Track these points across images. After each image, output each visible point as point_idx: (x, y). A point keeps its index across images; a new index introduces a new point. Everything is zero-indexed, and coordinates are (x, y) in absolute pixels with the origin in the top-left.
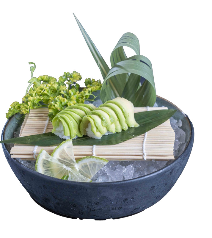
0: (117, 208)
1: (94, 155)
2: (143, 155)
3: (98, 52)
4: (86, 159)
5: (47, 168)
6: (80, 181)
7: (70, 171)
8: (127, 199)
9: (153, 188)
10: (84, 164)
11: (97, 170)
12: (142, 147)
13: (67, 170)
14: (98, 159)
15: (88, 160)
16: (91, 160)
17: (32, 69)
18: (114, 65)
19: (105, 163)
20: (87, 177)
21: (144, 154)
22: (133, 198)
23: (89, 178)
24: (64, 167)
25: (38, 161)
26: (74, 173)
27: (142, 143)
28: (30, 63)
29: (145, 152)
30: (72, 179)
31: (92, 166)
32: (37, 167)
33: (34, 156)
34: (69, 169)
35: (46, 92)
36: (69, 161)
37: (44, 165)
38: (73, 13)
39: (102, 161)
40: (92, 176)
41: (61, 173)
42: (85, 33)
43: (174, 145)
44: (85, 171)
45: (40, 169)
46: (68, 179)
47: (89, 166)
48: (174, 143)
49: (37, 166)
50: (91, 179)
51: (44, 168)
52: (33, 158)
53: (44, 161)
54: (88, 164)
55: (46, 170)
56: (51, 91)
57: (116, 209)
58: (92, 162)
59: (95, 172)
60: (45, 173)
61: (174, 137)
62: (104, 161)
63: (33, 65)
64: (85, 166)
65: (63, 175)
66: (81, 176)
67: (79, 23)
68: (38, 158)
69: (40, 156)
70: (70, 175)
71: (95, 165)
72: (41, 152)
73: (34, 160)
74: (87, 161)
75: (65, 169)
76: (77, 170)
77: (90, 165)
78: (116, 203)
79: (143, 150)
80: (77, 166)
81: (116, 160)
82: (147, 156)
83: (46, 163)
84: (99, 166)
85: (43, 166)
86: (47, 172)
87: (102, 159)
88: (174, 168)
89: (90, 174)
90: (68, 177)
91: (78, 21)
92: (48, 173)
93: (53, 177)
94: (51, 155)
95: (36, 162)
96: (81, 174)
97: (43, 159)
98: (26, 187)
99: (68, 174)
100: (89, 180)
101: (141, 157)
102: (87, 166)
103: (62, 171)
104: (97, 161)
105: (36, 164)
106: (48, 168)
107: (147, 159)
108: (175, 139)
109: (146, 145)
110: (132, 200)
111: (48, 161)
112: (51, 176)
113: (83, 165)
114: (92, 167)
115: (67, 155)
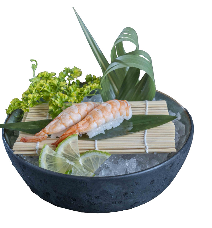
1: (97, 149)
2: (145, 149)
4: (88, 153)
5: (50, 163)
6: (83, 175)
7: (73, 166)
8: (127, 193)
10: (87, 158)
11: (100, 163)
12: (144, 140)
13: (71, 165)
14: (100, 152)
15: (90, 154)
16: (94, 154)
17: (34, 67)
18: (114, 60)
19: (108, 157)
20: (90, 171)
21: (146, 147)
22: (133, 192)
24: (68, 161)
25: (42, 156)
26: (76, 167)
27: (143, 137)
28: (31, 60)
29: (146, 144)
30: (75, 173)
31: (95, 160)
32: (40, 163)
33: (37, 151)
34: (73, 164)
35: (46, 89)
36: (74, 156)
37: (47, 160)
38: (73, 7)
39: (105, 155)
40: (95, 170)
41: (65, 167)
42: (85, 28)
43: (174, 138)
44: (88, 165)
45: (44, 165)
46: (71, 174)
47: (92, 161)
48: (174, 136)
49: (40, 161)
50: (94, 173)
51: (48, 163)
52: (36, 154)
53: (47, 156)
54: (91, 158)
55: (49, 165)
56: (51, 87)
58: (94, 156)
59: (98, 166)
60: (49, 168)
61: (175, 130)
62: (106, 155)
64: (88, 160)
65: (66, 169)
66: (85, 170)
67: (79, 18)
68: (41, 153)
69: (43, 151)
70: (73, 169)
71: (97, 158)
72: (45, 147)
74: (90, 156)
75: (68, 163)
76: (81, 165)
77: (93, 159)
78: (116, 197)
79: (144, 143)
80: (81, 161)
81: (118, 154)
82: (149, 149)
83: (50, 159)
84: (101, 160)
85: (47, 161)
86: (50, 167)
87: (104, 153)
89: (93, 168)
90: (71, 171)
91: (77, 15)
92: (52, 168)
93: (56, 172)
94: (55, 150)
95: (40, 157)
96: (85, 168)
97: (47, 154)
99: (71, 168)
100: (91, 175)
101: (143, 151)
102: (90, 160)
103: (65, 166)
104: (100, 155)
105: (39, 159)
106: (52, 162)
107: (149, 152)
108: (175, 132)
109: (147, 139)
111: (51, 156)
112: (55, 171)
113: (86, 159)
114: (95, 162)
115: (72, 150)
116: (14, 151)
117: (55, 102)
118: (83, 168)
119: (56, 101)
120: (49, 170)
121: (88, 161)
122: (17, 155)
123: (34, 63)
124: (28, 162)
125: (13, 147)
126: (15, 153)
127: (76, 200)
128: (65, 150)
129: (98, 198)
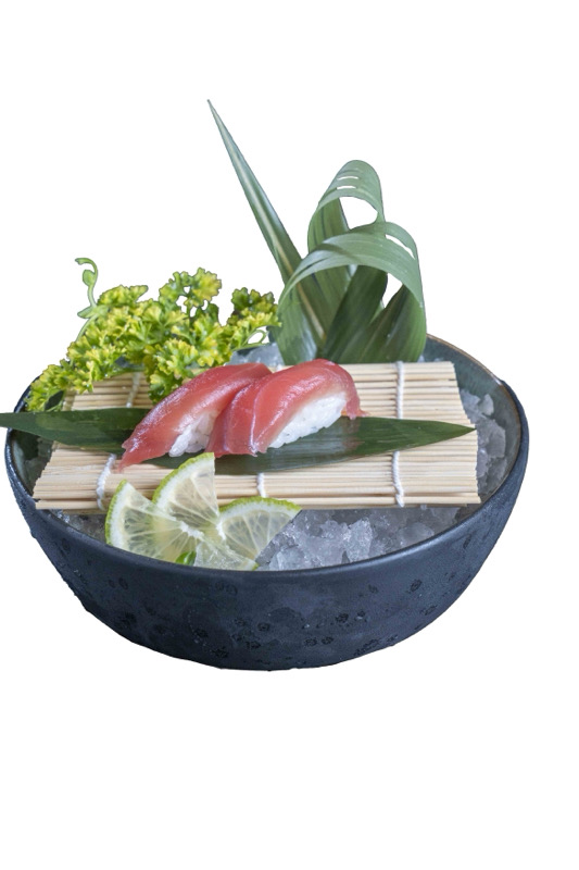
0: (319, 641)
1: (264, 494)
2: (394, 494)
3: (270, 210)
4: (239, 506)
5: (137, 532)
6: (226, 566)
7: (199, 541)
8: (347, 616)
9: (417, 585)
10: (236, 518)
11: (271, 533)
12: (392, 471)
13: (192, 538)
14: (273, 503)
16: (254, 506)
17: (89, 278)
18: (316, 245)
19: (292, 514)
20: (245, 556)
21: (397, 492)
22: (362, 614)
23: (251, 557)
24: (184, 528)
25: (113, 513)
26: (209, 545)
28: (79, 262)
29: (399, 484)
30: (205, 560)
31: (257, 523)
32: (109, 531)
33: (99, 502)
34: (198, 534)
35: (133, 331)
36: (202, 512)
37: (128, 523)
39: (284, 510)
40: (259, 551)
41: (177, 543)
43: (475, 464)
44: (240, 539)
45: (119, 537)
46: (193, 562)
47: (248, 526)
48: (476, 458)
49: (110, 526)
50: (257, 561)
51: (129, 534)
52: (98, 509)
53: (127, 513)
54: (246, 519)
55: (133, 539)
56: (147, 327)
57: (315, 642)
58: (256, 512)
59: (265, 539)
60: (132, 546)
61: (476, 443)
63: (90, 267)
64: (237, 525)
65: (180, 550)
66: (231, 553)
68: (112, 506)
69: (118, 501)
70: (198, 550)
71: (264, 519)
72: (121, 490)
73: (97, 513)
74: (243, 512)
75: (186, 534)
76: (220, 538)
77: (251, 522)
78: (317, 627)
79: (393, 480)
80: (221, 528)
81: (323, 509)
82: (406, 495)
83: (136, 520)
84: (276, 523)
85: (127, 527)
86: (136, 545)
88: (475, 532)
89: (253, 547)
90: (193, 557)
92: (141, 546)
93: (154, 557)
94: (150, 498)
95: (108, 516)
96: (231, 548)
97: (126, 508)
98: (73, 581)
99: (194, 547)
100: (249, 565)
101: (390, 500)
102: (243, 523)
103: (179, 540)
104: (271, 510)
105: (107, 522)
106: (141, 531)
107: (406, 504)
108: (477, 448)
109: (400, 467)
110: (360, 618)
111: (139, 513)
112: (148, 555)
113: (232, 522)
114: (258, 528)
115: (199, 497)
116: (37, 500)
117: (165, 365)
118: (228, 547)
119: (169, 363)
120: (134, 551)
121: (237, 527)
122: (47, 511)
123: (89, 267)
124: (75, 529)
125: (35, 489)
126: (39, 506)
127: (206, 636)
128: (180, 497)
129: (266, 628)
